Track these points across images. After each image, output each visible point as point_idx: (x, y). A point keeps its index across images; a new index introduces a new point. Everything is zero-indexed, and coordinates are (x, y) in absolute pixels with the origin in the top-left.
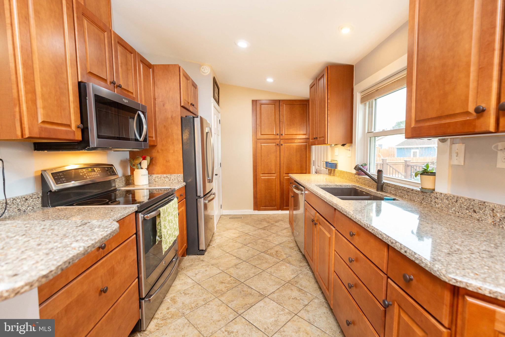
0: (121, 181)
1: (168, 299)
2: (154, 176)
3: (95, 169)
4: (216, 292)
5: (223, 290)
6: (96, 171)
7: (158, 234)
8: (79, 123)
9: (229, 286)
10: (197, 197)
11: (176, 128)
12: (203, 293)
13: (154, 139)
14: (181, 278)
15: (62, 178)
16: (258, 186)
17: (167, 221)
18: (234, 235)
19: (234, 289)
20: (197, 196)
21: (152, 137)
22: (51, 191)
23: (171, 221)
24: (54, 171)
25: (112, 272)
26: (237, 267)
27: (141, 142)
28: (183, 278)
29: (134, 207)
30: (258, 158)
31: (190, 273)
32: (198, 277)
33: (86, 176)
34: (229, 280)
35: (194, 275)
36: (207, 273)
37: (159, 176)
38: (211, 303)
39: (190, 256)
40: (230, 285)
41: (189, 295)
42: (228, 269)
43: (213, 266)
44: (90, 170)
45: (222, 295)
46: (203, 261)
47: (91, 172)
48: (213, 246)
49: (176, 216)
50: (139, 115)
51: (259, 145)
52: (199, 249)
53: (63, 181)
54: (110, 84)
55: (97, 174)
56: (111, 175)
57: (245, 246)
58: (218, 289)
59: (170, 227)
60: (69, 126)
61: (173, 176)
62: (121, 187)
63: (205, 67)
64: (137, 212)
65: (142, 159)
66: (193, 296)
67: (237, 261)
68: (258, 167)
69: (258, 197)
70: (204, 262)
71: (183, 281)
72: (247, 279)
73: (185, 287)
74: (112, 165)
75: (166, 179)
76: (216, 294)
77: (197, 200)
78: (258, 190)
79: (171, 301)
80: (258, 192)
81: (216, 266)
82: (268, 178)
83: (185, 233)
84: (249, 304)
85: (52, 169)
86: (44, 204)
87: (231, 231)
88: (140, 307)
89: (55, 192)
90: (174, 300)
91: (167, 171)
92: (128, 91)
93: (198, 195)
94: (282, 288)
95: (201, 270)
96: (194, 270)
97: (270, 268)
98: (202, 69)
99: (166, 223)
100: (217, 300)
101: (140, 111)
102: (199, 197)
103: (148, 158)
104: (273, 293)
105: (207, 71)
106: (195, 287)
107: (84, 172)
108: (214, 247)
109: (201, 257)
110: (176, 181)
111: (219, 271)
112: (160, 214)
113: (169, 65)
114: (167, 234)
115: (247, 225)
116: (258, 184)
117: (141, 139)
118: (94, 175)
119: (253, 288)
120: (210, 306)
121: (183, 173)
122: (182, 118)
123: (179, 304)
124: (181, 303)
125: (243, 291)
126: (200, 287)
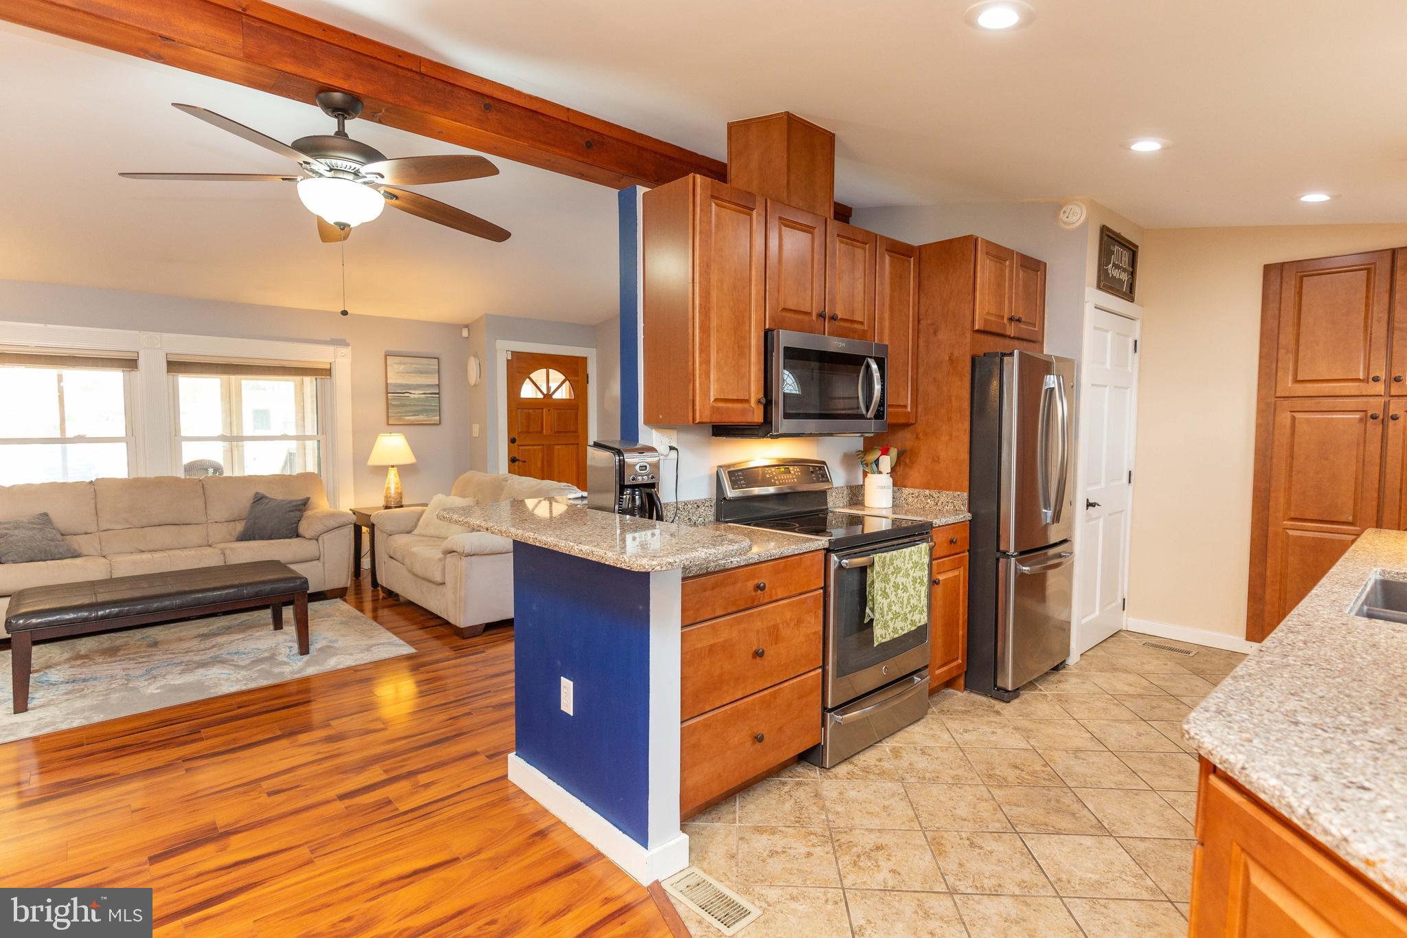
0: (841, 495)
1: (887, 745)
2: (906, 491)
3: (791, 468)
4: (990, 776)
5: (1010, 779)
6: (793, 472)
7: (870, 604)
8: (761, 395)
9: (1028, 779)
10: (998, 554)
11: (959, 383)
12: (960, 767)
13: (909, 409)
14: (930, 726)
15: (740, 480)
16: (1269, 561)
17: (891, 584)
18: (1126, 688)
19: (1035, 788)
20: (998, 550)
21: (905, 406)
22: (725, 498)
23: (901, 587)
24: (732, 469)
25: (775, 634)
26: (1079, 754)
27: (870, 419)
28: (934, 727)
29: (822, 542)
30: (1275, 461)
31: (953, 725)
32: (967, 736)
33: (775, 480)
34: (1038, 769)
35: (961, 731)
36: (994, 738)
37: (916, 491)
38: (967, 788)
39: (972, 695)
40: (1034, 779)
41: (930, 758)
42: (1050, 748)
43: (1015, 732)
44: (782, 469)
45: (1000, 787)
46: (998, 713)
47: (784, 473)
48: (1045, 693)
49: (919, 581)
50: (868, 366)
51: (1284, 418)
52: (995, 685)
53: (741, 484)
54: (817, 318)
55: (793, 478)
56: (818, 481)
57: (1143, 722)
58: (998, 773)
59: (899, 598)
60: (747, 401)
61: (945, 496)
62: (839, 507)
63: (1070, 207)
64: (828, 551)
65: (880, 453)
66: (938, 762)
67: (1089, 744)
68: (1273, 495)
69: (1267, 597)
70: (998, 717)
71: (931, 732)
72: (1088, 786)
73: (930, 743)
74: (824, 463)
75: (929, 501)
76: (987, 780)
77: (998, 560)
78: (1269, 573)
79: (891, 751)
80: (1269, 580)
81: (1025, 734)
82: (1320, 539)
83: (961, 633)
84: (1053, 827)
85: (729, 466)
86: (718, 519)
87: (1125, 675)
88: (824, 724)
89: (730, 500)
90: (896, 753)
91: (935, 483)
92: (852, 321)
93: (1002, 548)
94: (1178, 842)
95: (983, 727)
96: (966, 722)
97: (1182, 793)
98: (1062, 215)
99: (887, 586)
100: (983, 788)
101: (871, 357)
102: (1005, 553)
103: (894, 452)
104: (1142, 839)
105: (1076, 216)
106: (951, 750)
107: (772, 473)
108: (1045, 695)
109: (999, 705)
110: (950, 507)
111: (1023, 745)
112: (873, 564)
113: (951, 241)
114: (890, 610)
115: (1194, 676)
116: (1269, 554)
117: (871, 415)
118: (787, 479)
119: (1091, 807)
120: (962, 791)
121: (968, 490)
122: (973, 359)
123: (904, 763)
124: (908, 762)
125: (1058, 801)
126: (961, 754)
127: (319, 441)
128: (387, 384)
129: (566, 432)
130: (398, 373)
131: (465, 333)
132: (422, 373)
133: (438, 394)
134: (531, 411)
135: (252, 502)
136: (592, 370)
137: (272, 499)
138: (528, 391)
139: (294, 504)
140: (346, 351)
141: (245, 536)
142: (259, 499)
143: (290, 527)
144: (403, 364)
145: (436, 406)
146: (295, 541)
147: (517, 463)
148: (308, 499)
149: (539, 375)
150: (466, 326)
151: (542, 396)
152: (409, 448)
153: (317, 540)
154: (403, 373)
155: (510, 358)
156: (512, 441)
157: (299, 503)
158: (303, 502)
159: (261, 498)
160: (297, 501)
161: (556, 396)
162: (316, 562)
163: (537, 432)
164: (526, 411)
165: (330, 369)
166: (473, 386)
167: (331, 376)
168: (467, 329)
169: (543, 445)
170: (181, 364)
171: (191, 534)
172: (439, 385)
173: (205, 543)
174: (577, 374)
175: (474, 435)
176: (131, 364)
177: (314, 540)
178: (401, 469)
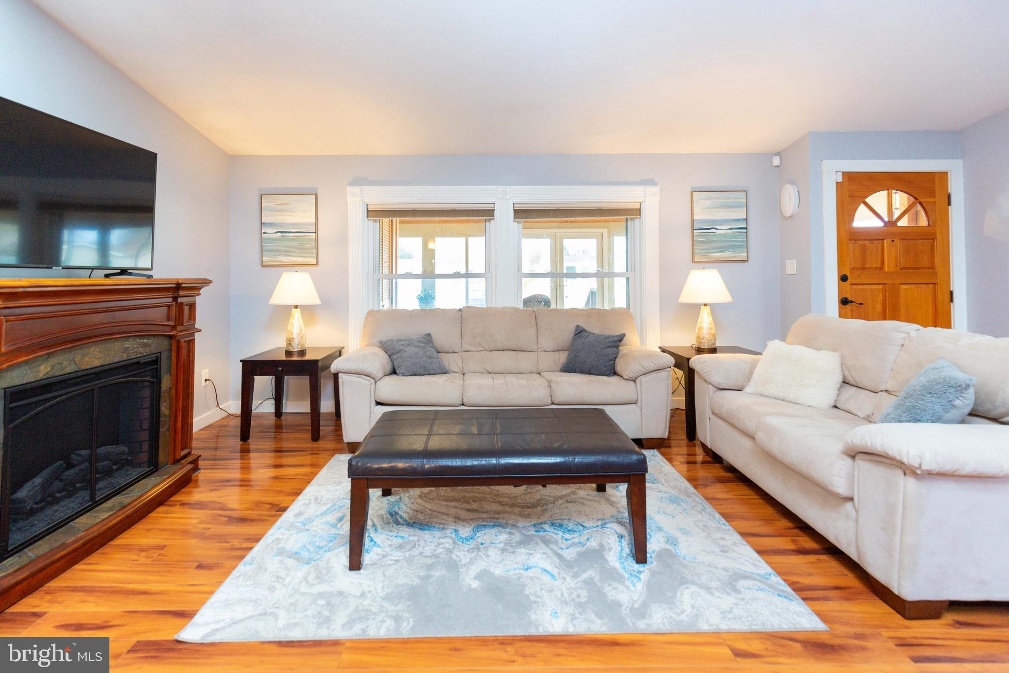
127: (628, 279)
128: (693, 220)
129: (917, 268)
130: (704, 209)
131: (776, 161)
132: (729, 207)
133: (746, 228)
134: (867, 242)
135: (573, 335)
136: (956, 187)
137: (591, 333)
138: (863, 220)
139: (612, 339)
140: (654, 190)
141: (568, 368)
142: (580, 332)
143: (607, 364)
144: (710, 199)
146: (614, 379)
147: (848, 306)
148: (624, 335)
149: (879, 200)
150: (778, 154)
151: (881, 225)
152: (724, 285)
153: (635, 381)
154: (710, 208)
155: (840, 180)
156: (844, 278)
157: (616, 339)
158: (619, 338)
159: (581, 331)
160: (613, 337)
161: (899, 224)
162: (635, 405)
163: (876, 268)
164: (861, 242)
165: (640, 209)
166: (790, 217)
167: (640, 215)
168: (778, 157)
169: (885, 284)
170: (523, 212)
171: (526, 361)
172: (746, 219)
173: (535, 370)
174: (932, 194)
175: (788, 272)
176: (488, 214)
177: (632, 382)
178: (714, 308)
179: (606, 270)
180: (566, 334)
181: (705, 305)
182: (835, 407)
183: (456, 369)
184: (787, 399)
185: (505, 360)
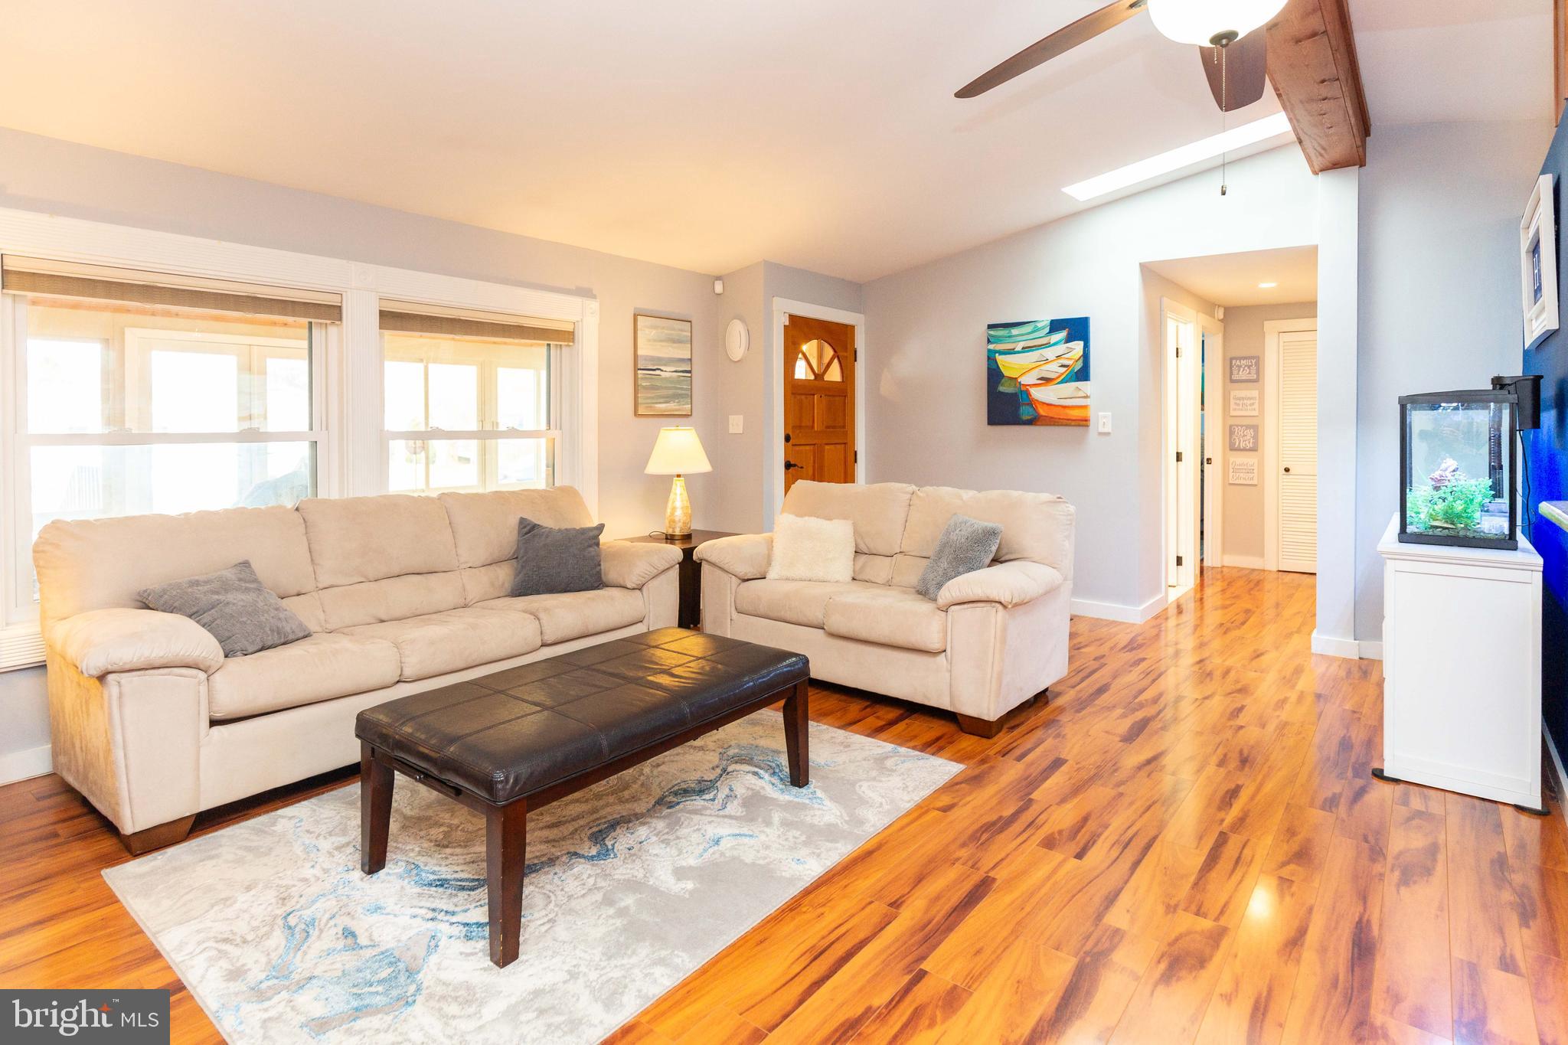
128: (636, 356)
129: (835, 427)
130: (648, 341)
131: (719, 287)
132: (674, 341)
133: (690, 372)
134: (803, 397)
135: (517, 535)
136: (860, 343)
137: (545, 530)
138: (801, 372)
139: (581, 534)
140: (593, 305)
141: (524, 588)
142: (528, 530)
144: (655, 328)
145: (686, 389)
146: (605, 593)
147: (791, 468)
148: (602, 526)
149: (811, 348)
150: (718, 278)
151: (812, 377)
152: (701, 448)
153: (641, 589)
154: (655, 341)
155: (787, 323)
156: (787, 439)
157: (589, 533)
158: (595, 532)
159: (531, 528)
161: (826, 378)
162: (640, 625)
163: (809, 427)
164: (799, 396)
165: (573, 332)
166: (739, 361)
167: (573, 342)
168: (721, 282)
169: (814, 445)
170: (398, 317)
171: (442, 590)
172: (691, 360)
173: (461, 602)
174: (845, 349)
175: (732, 430)
176: (332, 312)
177: (638, 591)
178: (690, 479)
179: (488, 427)
180: (506, 535)
181: (679, 476)
182: (854, 579)
183: (317, 629)
184: (814, 579)
185: (403, 594)
